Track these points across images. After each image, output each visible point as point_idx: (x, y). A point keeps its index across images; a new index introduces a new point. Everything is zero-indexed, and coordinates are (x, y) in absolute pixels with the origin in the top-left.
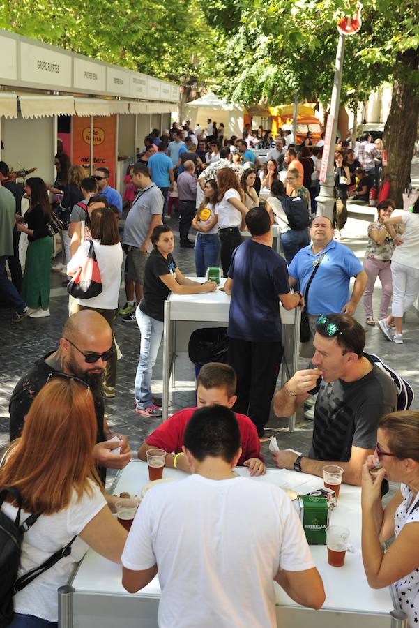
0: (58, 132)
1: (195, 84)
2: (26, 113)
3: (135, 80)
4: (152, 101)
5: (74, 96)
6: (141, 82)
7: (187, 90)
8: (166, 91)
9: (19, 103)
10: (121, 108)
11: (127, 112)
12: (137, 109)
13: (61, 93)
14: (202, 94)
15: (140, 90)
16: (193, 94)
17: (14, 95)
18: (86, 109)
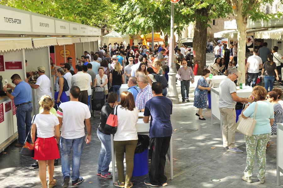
0: (50, 53)
1: (106, 27)
2: (36, 46)
3: (82, 28)
4: (90, 36)
5: (57, 37)
6: (84, 28)
7: (103, 30)
8: (95, 32)
9: (32, 41)
10: (77, 40)
11: (80, 42)
12: (84, 40)
13: (51, 36)
14: (109, 31)
15: (84, 32)
16: (105, 31)
17: (30, 38)
18: (62, 42)
